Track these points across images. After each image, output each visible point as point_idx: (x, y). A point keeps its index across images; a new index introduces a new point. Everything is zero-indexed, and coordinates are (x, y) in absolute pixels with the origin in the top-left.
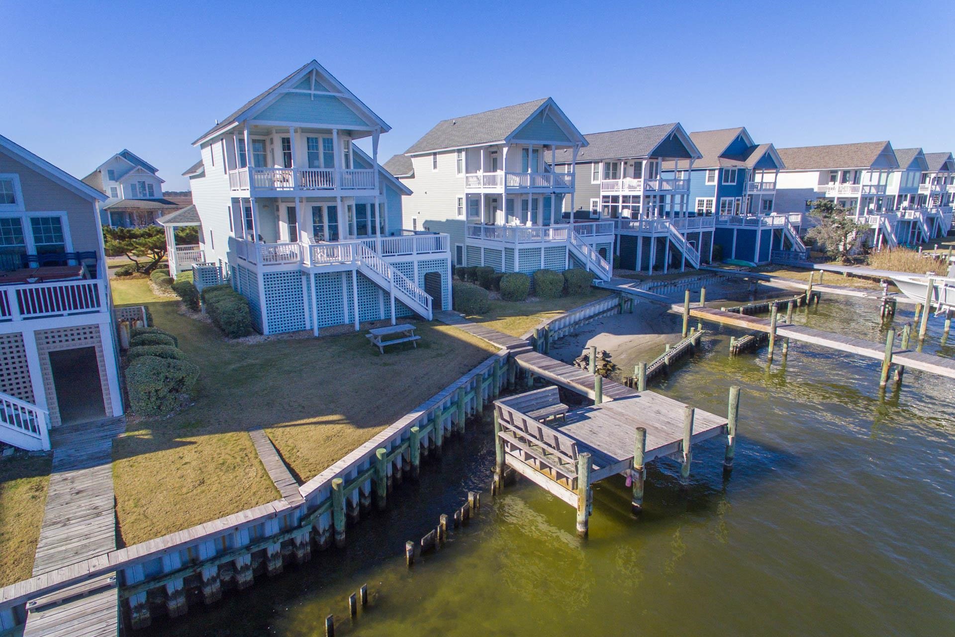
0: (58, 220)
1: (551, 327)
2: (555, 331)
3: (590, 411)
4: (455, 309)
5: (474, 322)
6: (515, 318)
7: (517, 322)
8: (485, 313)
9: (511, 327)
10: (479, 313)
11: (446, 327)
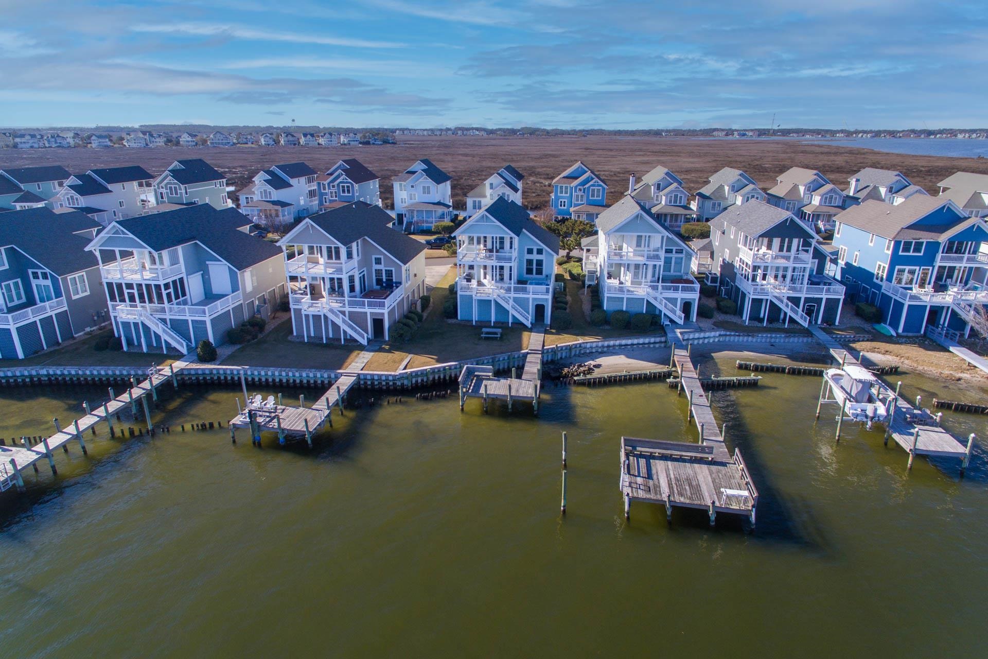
0: (392, 271)
1: (583, 345)
2: (585, 348)
3: (504, 379)
4: (550, 324)
5: (544, 334)
6: (569, 336)
7: (565, 338)
8: (563, 329)
9: (556, 340)
10: (558, 329)
11: (528, 333)
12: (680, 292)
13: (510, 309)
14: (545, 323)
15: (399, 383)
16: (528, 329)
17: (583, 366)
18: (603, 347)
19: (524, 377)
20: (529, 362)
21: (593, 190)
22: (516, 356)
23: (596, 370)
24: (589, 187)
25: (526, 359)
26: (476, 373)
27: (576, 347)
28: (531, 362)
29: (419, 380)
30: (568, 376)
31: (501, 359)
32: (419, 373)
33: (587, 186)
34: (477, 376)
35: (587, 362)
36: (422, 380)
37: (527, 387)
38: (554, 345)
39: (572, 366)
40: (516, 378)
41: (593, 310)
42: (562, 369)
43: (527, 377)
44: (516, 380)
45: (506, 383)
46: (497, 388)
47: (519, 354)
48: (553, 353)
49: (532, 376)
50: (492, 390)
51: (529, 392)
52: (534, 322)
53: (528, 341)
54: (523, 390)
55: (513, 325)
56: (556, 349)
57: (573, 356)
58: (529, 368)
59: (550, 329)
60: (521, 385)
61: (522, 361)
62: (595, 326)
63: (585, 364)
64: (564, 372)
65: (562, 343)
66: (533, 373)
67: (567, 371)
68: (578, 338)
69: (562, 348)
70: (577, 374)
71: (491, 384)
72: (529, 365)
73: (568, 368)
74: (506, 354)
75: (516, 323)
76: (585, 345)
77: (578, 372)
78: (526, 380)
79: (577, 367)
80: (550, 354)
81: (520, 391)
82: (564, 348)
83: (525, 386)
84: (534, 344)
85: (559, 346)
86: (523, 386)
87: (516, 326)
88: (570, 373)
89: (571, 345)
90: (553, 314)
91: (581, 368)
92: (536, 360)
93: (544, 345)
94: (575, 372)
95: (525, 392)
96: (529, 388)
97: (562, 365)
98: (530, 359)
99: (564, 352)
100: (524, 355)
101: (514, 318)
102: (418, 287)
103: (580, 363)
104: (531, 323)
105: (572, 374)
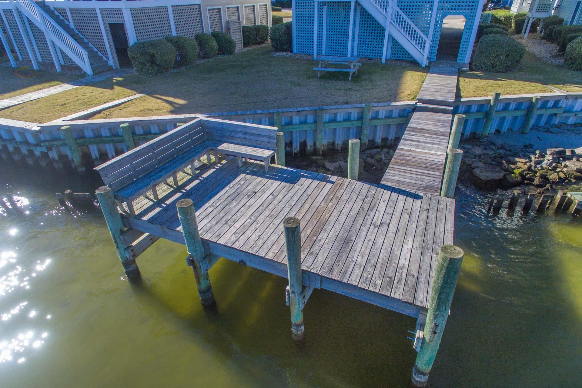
1: (563, 104)
2: (568, 111)
3: (314, 179)
4: (471, 64)
5: (459, 76)
6: (522, 82)
7: (513, 86)
8: (499, 72)
9: (490, 88)
10: (490, 71)
11: (419, 73)
13: (388, 23)
14: (458, 61)
16: (421, 66)
17: (570, 158)
19: (390, 175)
20: (414, 129)
22: (382, 113)
25: (408, 121)
26: (225, 147)
28: (421, 131)
31: (340, 117)
34: (227, 155)
35: (579, 147)
37: (393, 228)
38: (487, 95)
39: (537, 156)
40: (360, 179)
41: (575, 37)
42: (511, 158)
43: (403, 177)
44: (359, 183)
45: (315, 191)
46: (267, 212)
47: (390, 108)
48: (479, 116)
49: (422, 174)
50: (235, 221)
51: (400, 264)
52: (434, 60)
53: (416, 87)
54: (371, 243)
55: (393, 55)
56: (494, 105)
57: (533, 126)
58: (414, 149)
59: (471, 69)
60: (372, 214)
61: (397, 124)
62: (577, 70)
63: (573, 152)
64: (515, 168)
65: (508, 94)
66: (426, 168)
67: (526, 167)
68: (549, 86)
69: (507, 104)
70: (560, 178)
71: (253, 190)
72: (414, 141)
73: (525, 157)
74: (355, 106)
75: (396, 60)
76: (570, 102)
77: (560, 173)
78: (400, 192)
79: (551, 158)
80: (472, 118)
81: (358, 250)
82: (512, 106)
83: (388, 221)
84: (433, 90)
85: (501, 97)
86: (377, 221)
87: (398, 58)
88: (536, 172)
89: (534, 100)
90: (482, 38)
91: (567, 163)
92: (440, 129)
93: (458, 96)
94: (550, 172)
95: (380, 261)
96: (402, 232)
97: (503, 148)
98: (420, 123)
99: (509, 116)
100: (405, 110)
101: (395, 44)
102: (251, 11)
103: (560, 149)
104: (428, 58)
105: (542, 176)
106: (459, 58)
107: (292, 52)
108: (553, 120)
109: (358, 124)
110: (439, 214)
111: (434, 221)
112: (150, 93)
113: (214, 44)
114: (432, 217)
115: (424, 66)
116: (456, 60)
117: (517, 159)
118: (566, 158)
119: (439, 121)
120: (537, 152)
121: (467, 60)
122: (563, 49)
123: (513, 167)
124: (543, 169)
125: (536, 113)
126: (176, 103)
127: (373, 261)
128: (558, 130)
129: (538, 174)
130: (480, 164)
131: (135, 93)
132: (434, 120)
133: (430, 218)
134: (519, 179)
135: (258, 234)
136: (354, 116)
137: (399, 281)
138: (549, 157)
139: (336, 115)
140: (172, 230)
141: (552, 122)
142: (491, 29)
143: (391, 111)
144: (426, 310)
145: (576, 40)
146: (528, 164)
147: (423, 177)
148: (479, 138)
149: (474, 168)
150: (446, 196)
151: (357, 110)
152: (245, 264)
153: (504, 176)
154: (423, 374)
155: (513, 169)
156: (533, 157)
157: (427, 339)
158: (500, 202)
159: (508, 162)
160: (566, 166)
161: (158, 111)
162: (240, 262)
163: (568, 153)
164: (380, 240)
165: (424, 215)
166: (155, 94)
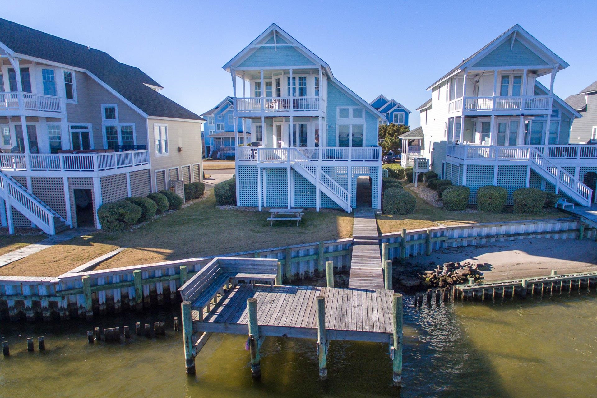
0: (131, 128)
1: (447, 233)
2: (451, 238)
3: (307, 289)
4: (382, 209)
5: (376, 219)
6: (418, 221)
7: (413, 223)
8: (403, 214)
9: (399, 226)
10: (396, 214)
11: (347, 218)
12: (578, 157)
13: (317, 182)
14: (373, 207)
15: (63, 303)
16: (347, 212)
17: (458, 268)
18: (480, 237)
19: (352, 283)
21: (396, 116)
22: (331, 248)
23: (485, 274)
24: (392, 112)
25: (351, 253)
26: (239, 275)
27: (435, 236)
28: (362, 257)
29: (117, 297)
30: (437, 286)
31: (302, 253)
32: (116, 280)
33: (390, 111)
34: (241, 281)
35: (461, 261)
36: (125, 297)
37: (364, 307)
38: (398, 231)
39: (438, 269)
40: (335, 287)
41: (445, 189)
42: (422, 272)
43: (360, 283)
44: (336, 289)
45: (311, 295)
46: (288, 309)
47: (336, 244)
48: (397, 245)
49: (371, 280)
50: (271, 315)
51: (374, 320)
52: (355, 207)
53: (349, 228)
54: (356, 314)
55: (324, 205)
56: (404, 237)
57: (433, 250)
58: (362, 268)
59: (383, 213)
60: (351, 302)
61: (343, 255)
62: (452, 211)
63: (459, 264)
64: (427, 277)
65: (411, 229)
66: (373, 277)
67: (432, 276)
68: (435, 222)
69: (412, 235)
70: (454, 281)
71: (271, 300)
72: (360, 263)
73: (431, 270)
74: (311, 244)
75: (327, 208)
76: (450, 232)
77: (453, 278)
78: (362, 290)
79: (446, 269)
80: (393, 247)
81: (350, 317)
82: (416, 237)
83: (361, 304)
84: (362, 229)
85: (407, 232)
86: (355, 304)
87: (328, 207)
88: (439, 279)
89: (428, 232)
90: (386, 191)
91: (456, 271)
92: (374, 255)
93: (380, 233)
94: (448, 277)
95: (363, 320)
96: (370, 308)
97: (417, 266)
98: (360, 253)
99: (416, 244)
100: (346, 245)
101: (324, 196)
102: (187, 169)
103: (451, 263)
104: (351, 206)
105: (443, 280)
106: (373, 205)
107: (236, 205)
108: (444, 245)
109: (315, 257)
110: (387, 298)
111: (385, 301)
112: (134, 246)
113: (166, 201)
114: (384, 299)
115: (349, 212)
116: (371, 207)
117: (426, 272)
118: (456, 268)
119: (371, 250)
120: (438, 266)
121: (379, 207)
122: (440, 196)
123: (425, 277)
124: (443, 276)
125: (432, 241)
126: (165, 253)
127: (360, 320)
128: (449, 251)
129: (440, 280)
130: (404, 277)
131: (117, 247)
132: (368, 250)
133: (383, 300)
134: (430, 283)
135: (290, 319)
136: (311, 252)
137: (376, 326)
138: (445, 269)
139: (298, 252)
140: (234, 324)
141: (444, 247)
142: (390, 183)
143: (337, 246)
144: (392, 334)
145: (446, 191)
146: (434, 274)
147: (372, 282)
148: (400, 261)
149: (401, 280)
150: (388, 289)
151: (314, 247)
152: (287, 336)
153: (421, 282)
154: (398, 375)
155: (425, 278)
156: (436, 270)
157: (396, 349)
158: (421, 298)
159: (422, 274)
160: (456, 273)
161: (151, 260)
162: (283, 336)
163: (456, 265)
164: (360, 312)
165: (379, 299)
166: (136, 246)
